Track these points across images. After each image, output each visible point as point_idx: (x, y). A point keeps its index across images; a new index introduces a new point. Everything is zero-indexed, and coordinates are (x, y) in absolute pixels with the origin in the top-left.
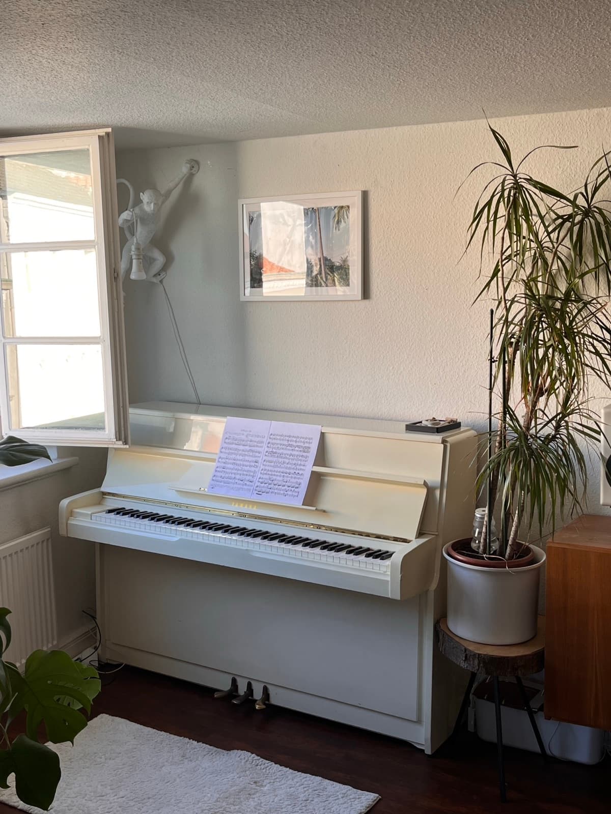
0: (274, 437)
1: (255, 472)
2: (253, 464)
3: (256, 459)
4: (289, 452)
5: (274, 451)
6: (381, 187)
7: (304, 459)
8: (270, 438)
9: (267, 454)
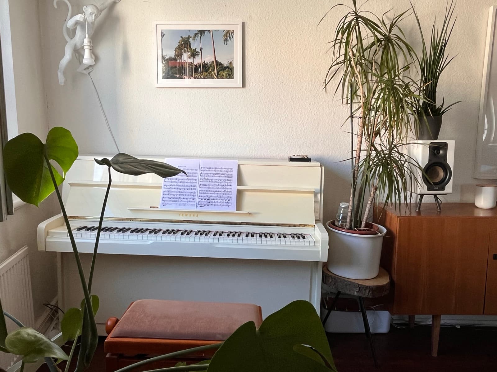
0: (204, 169)
1: (194, 193)
2: (192, 188)
3: (194, 184)
4: (218, 178)
5: (206, 178)
6: (254, 21)
7: (230, 181)
8: (201, 170)
9: (201, 180)
